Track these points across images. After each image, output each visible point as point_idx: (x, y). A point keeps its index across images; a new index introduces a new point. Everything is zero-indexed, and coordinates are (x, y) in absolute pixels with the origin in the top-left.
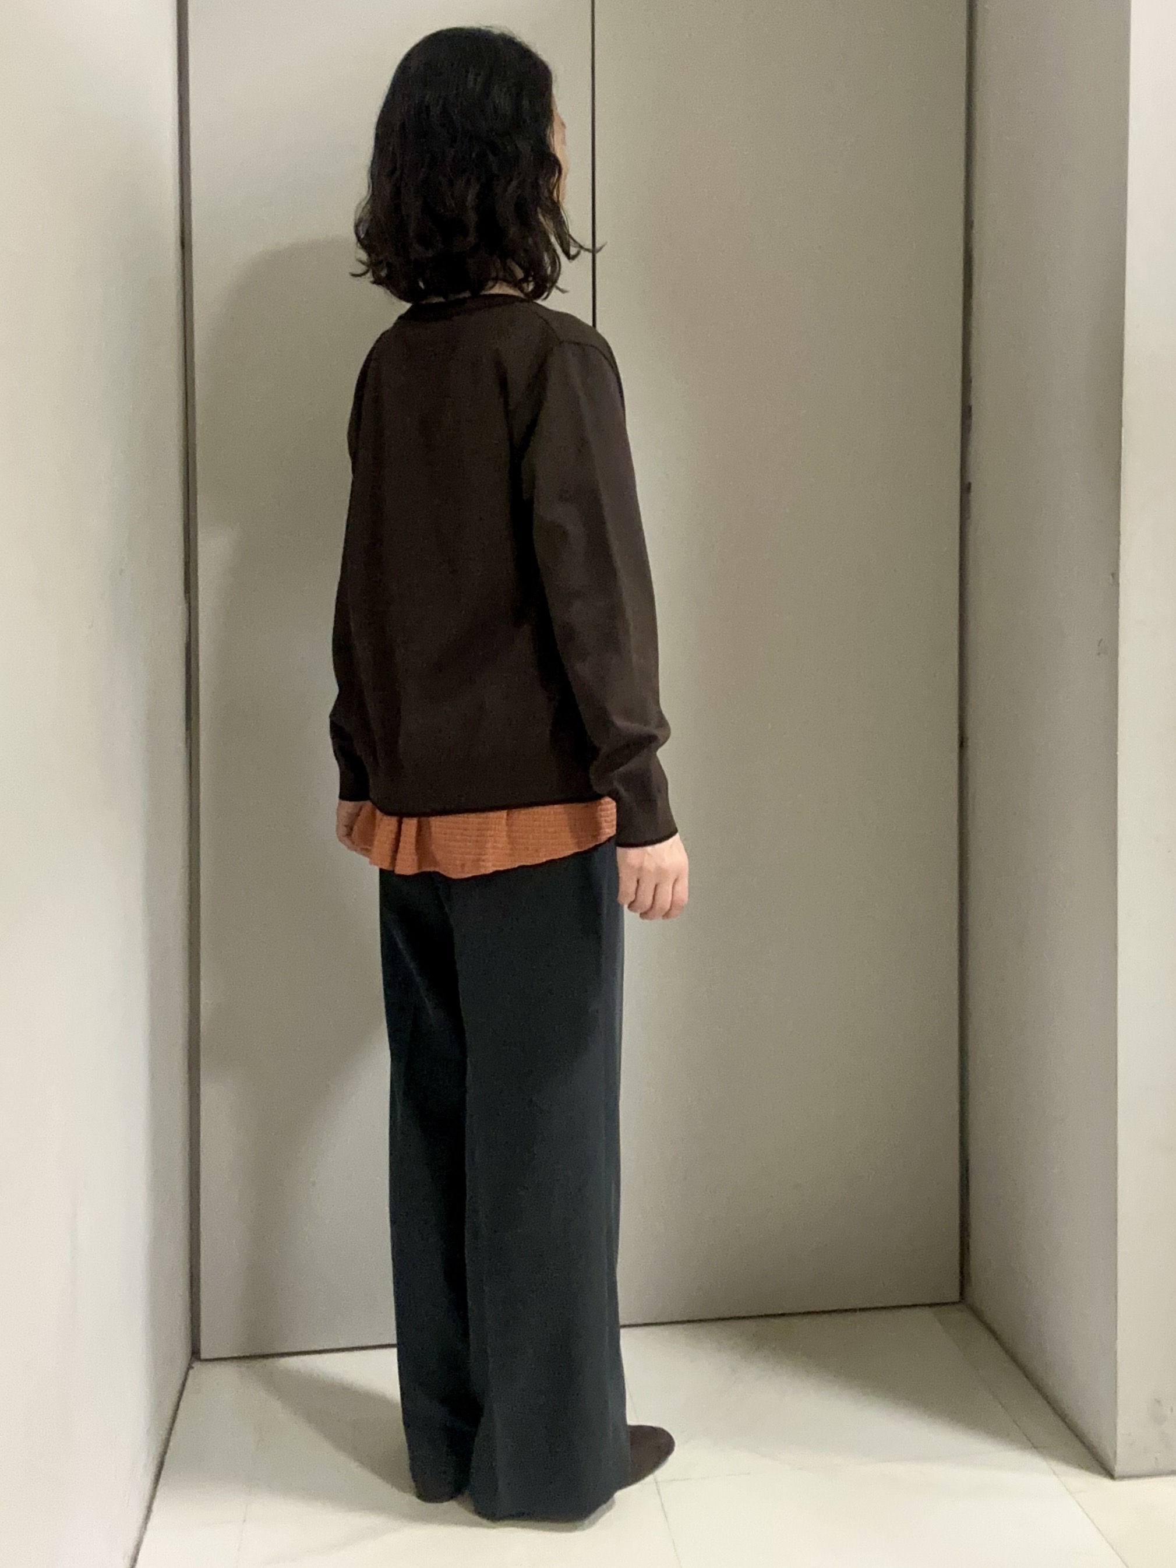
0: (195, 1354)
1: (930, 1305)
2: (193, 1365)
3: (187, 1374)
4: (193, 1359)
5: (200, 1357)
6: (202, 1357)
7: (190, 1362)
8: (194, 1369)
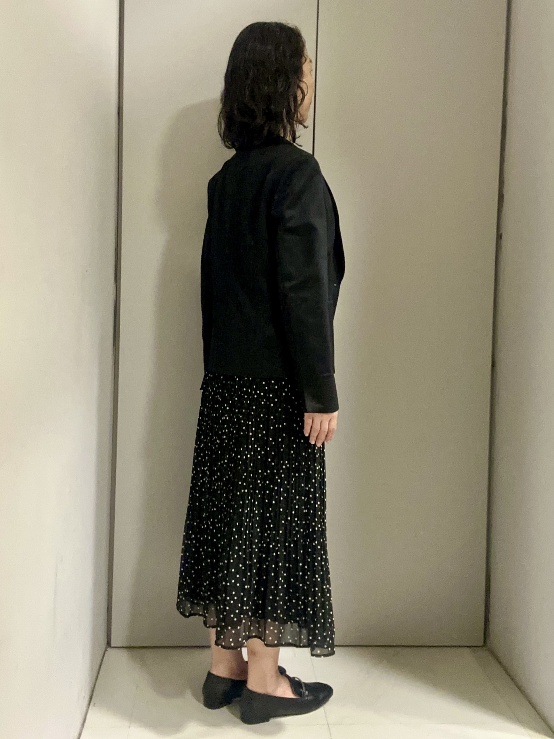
0: (109, 644)
1: (468, 647)
2: (109, 649)
3: (104, 653)
4: (107, 646)
5: (111, 645)
6: (112, 646)
7: (106, 648)
8: (108, 651)
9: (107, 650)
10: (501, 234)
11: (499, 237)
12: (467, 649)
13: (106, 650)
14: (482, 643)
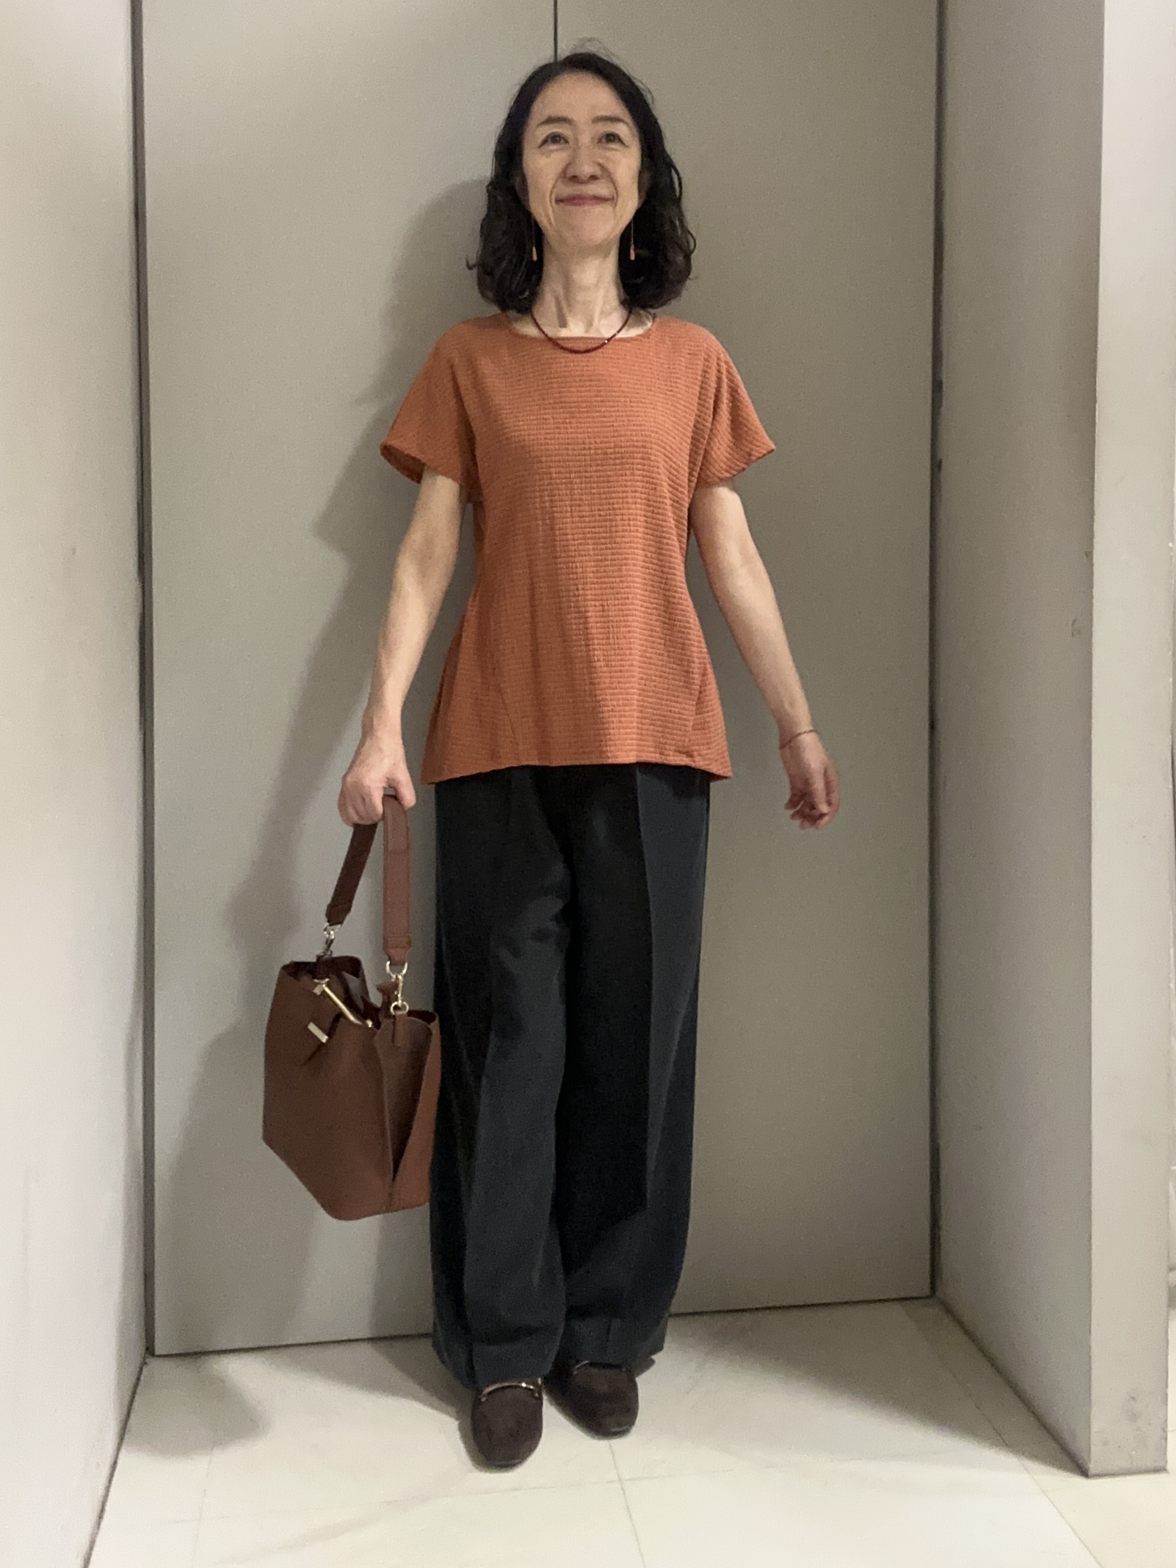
0: (150, 1350)
1: (897, 1300)
2: (150, 1360)
3: (141, 1370)
4: (147, 1355)
5: (154, 1352)
6: (157, 1353)
7: (144, 1359)
8: (149, 1367)
9: (146, 1363)
10: (941, 462)
11: (936, 466)
12: (897, 1307)
13: (144, 1363)
14: (927, 1291)
